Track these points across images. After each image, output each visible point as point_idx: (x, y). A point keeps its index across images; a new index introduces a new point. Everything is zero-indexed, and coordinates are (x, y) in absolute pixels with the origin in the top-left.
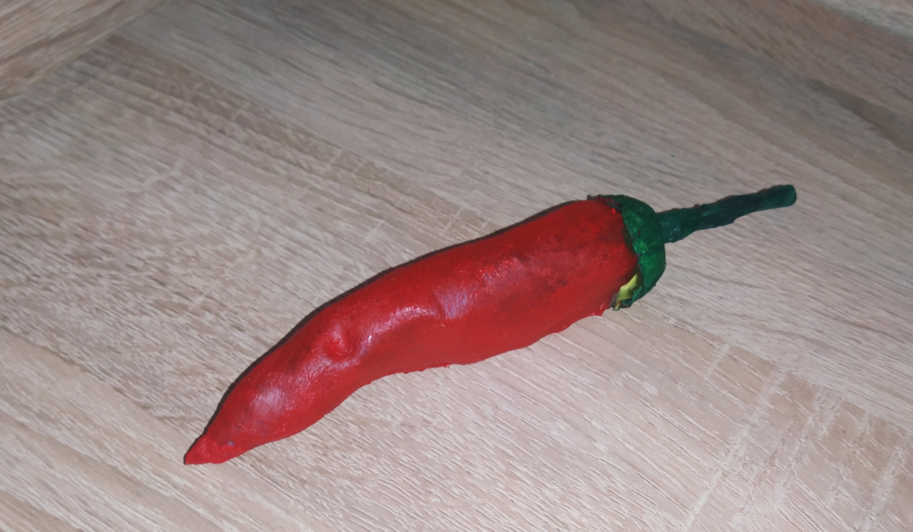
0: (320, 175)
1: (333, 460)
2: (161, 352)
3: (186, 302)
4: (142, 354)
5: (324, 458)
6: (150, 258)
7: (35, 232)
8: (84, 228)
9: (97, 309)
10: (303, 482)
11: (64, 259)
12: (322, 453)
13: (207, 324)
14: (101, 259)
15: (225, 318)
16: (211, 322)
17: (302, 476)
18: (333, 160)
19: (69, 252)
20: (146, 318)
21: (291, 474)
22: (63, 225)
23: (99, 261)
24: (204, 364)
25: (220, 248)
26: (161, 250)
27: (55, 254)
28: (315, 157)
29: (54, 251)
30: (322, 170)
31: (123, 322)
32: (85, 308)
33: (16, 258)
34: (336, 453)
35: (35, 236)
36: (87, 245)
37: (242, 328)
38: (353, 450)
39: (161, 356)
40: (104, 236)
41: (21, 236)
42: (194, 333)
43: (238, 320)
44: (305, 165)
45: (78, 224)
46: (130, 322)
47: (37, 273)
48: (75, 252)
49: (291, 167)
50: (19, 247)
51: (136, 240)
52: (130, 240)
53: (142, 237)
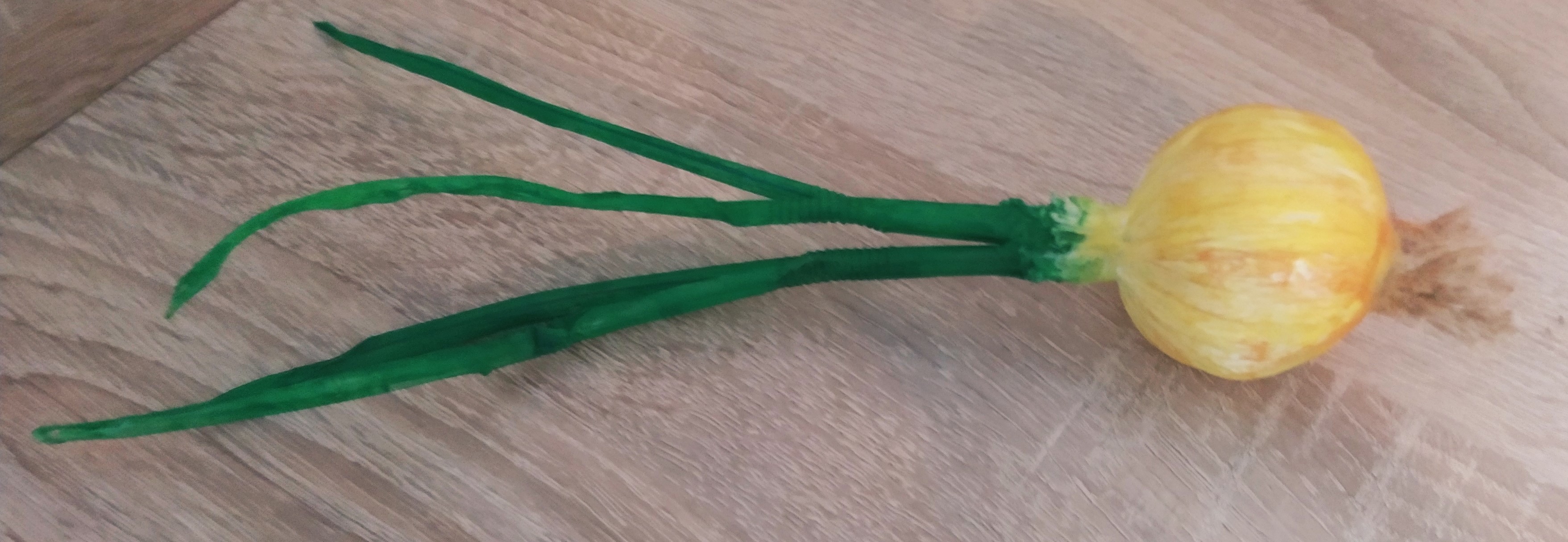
0: (637, 63)
1: (639, 388)
2: (449, 268)
3: (477, 211)
4: (427, 270)
5: (629, 386)
6: (440, 162)
7: (306, 132)
8: (362, 127)
9: (376, 220)
10: (605, 412)
11: (339, 162)
12: (626, 380)
13: (502, 236)
14: (381, 162)
15: (522, 229)
16: (506, 234)
17: (605, 407)
18: (653, 45)
19: (346, 155)
20: (432, 230)
21: (591, 403)
22: (338, 124)
23: (379, 165)
24: (497, 282)
25: (519, 149)
26: (450, 152)
27: (328, 157)
28: (633, 42)
29: (328, 153)
30: (640, 57)
31: (406, 233)
32: (363, 220)
33: (284, 162)
34: (644, 380)
35: (305, 136)
36: (366, 146)
37: (541, 240)
38: (662, 376)
39: (449, 272)
40: (385, 136)
41: (289, 136)
42: (486, 246)
43: (537, 230)
44: (619, 51)
45: (354, 122)
46: (413, 233)
47: (309, 179)
48: (352, 154)
49: (604, 53)
50: (288, 149)
51: (422, 141)
52: (415, 141)
53: (429, 137)
